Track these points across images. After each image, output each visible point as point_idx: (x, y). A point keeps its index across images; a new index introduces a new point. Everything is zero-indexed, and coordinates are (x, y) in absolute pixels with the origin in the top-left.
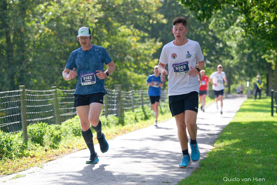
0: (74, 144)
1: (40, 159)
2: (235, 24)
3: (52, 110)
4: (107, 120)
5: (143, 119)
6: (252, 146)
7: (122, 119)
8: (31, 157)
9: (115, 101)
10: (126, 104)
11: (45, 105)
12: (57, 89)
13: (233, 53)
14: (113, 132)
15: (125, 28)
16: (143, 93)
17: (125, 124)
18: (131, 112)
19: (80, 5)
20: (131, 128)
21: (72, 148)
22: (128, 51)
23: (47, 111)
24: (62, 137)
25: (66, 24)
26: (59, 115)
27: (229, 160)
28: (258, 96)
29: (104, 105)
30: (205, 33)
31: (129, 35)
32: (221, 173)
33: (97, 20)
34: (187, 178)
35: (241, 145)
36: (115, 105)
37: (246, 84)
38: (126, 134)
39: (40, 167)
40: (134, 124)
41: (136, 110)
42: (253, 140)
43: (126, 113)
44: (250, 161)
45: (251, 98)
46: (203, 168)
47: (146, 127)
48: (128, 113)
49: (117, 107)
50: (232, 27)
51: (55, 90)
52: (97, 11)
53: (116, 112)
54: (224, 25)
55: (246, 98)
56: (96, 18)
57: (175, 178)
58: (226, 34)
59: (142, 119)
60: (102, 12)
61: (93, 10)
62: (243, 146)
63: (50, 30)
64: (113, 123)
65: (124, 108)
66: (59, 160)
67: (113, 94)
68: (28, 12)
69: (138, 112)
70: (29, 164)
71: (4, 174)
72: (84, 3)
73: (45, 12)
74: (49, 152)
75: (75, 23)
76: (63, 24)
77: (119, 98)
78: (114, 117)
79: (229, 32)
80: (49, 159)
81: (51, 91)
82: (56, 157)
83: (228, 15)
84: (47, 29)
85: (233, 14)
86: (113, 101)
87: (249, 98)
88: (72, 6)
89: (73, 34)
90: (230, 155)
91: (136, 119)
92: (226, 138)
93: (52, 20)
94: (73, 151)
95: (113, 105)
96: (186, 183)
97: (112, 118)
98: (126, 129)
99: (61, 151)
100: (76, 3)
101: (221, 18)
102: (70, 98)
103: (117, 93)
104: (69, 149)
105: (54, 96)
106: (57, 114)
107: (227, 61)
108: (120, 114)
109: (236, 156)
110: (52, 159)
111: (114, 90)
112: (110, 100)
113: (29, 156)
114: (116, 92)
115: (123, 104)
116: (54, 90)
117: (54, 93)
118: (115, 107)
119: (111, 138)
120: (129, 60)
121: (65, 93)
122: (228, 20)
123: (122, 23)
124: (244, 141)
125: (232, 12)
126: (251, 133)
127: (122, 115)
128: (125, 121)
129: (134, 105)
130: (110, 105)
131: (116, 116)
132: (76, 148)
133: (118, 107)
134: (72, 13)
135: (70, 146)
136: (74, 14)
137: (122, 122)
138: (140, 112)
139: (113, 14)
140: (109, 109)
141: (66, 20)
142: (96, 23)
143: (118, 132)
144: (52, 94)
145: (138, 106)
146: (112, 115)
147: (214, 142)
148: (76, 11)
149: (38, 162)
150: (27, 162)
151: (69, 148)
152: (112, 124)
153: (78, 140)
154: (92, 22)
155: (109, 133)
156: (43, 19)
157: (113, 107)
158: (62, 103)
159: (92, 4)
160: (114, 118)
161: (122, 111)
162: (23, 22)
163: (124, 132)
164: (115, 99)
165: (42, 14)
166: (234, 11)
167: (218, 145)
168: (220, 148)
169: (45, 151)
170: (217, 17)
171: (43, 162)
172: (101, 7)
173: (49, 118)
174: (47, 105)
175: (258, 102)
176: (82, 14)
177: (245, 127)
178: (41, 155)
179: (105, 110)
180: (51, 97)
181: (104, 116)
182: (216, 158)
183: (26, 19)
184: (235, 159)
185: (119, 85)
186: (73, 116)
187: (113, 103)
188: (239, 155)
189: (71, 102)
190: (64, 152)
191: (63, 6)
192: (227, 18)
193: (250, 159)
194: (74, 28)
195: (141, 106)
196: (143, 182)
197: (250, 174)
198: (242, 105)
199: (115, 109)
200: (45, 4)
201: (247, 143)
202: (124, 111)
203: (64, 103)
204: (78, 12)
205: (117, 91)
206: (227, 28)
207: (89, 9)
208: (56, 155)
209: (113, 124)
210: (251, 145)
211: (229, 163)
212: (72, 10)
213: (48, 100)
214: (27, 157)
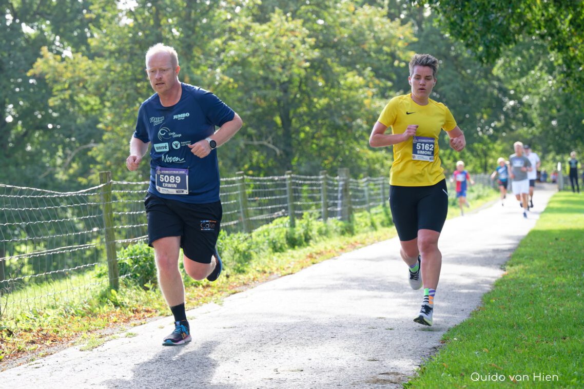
0: (273, 265)
1: (219, 291)
2: (537, 68)
3: (236, 211)
4: (326, 226)
5: (385, 223)
6: (570, 270)
7: (351, 224)
8: (203, 287)
9: (339, 195)
10: (357, 200)
11: (226, 203)
12: (245, 177)
13: (534, 115)
14: (336, 246)
15: (354, 76)
16: (385, 182)
17: (355, 232)
18: (366, 213)
19: (280, 39)
20: (365, 239)
21: (270, 273)
22: (358, 113)
23: (229, 213)
24: (254, 255)
25: (258, 69)
26: (247, 219)
27: (532, 294)
28: (576, 187)
29: (322, 202)
30: (485, 83)
31: (360, 87)
32: (519, 315)
33: (308, 64)
34: (461, 323)
35: (551, 268)
36: (339, 202)
37: (557, 167)
38: (357, 249)
39: (218, 303)
40: (370, 233)
41: (373, 211)
42: (571, 260)
43: (356, 216)
44: (568, 295)
45: (565, 190)
46: (489, 306)
47: (390, 238)
48: (360, 214)
49: (342, 205)
50: (533, 72)
51: (242, 177)
52: (308, 49)
53: (341, 213)
54: (519, 70)
55: (557, 190)
56: (307, 61)
57: (443, 323)
58: (523, 84)
59: (383, 224)
60: (317, 50)
61: (301, 47)
62: (555, 270)
63: (232, 80)
64: (336, 231)
65: (354, 207)
66: (248, 292)
67: (336, 183)
68: (197, 52)
69: (376, 214)
70: (201, 298)
71: (161, 315)
72: (287, 36)
73: (223, 50)
74: (232, 279)
75: (273, 68)
76: (253, 70)
77: (345, 190)
78: (337, 222)
79: (527, 81)
80: (233, 291)
81: (234, 179)
82: (244, 287)
83: (525, 52)
84: (226, 78)
85: (535, 50)
86: (336, 195)
87: (560, 190)
88: (267, 41)
89: (269, 86)
90: (533, 286)
91: (373, 225)
92: (526, 257)
93: (234, 63)
94: (272, 277)
95: (336, 202)
96: (461, 332)
97: (334, 223)
98: (359, 241)
99: (252, 277)
100: (274, 37)
101: (514, 57)
102: (267, 190)
103: (341, 183)
104: (265, 274)
105: (239, 188)
106: (245, 218)
107: (523, 130)
108: (347, 216)
109: (544, 286)
110: (237, 289)
111: (338, 178)
112: (331, 194)
113: (201, 286)
114: (340, 181)
115: (353, 200)
116: (240, 178)
117: (240, 182)
118: (339, 205)
119: (334, 256)
120: (360, 127)
121: (258, 183)
122: (525, 61)
123: (350, 69)
124: (557, 261)
125: (532, 47)
126: (568, 248)
127: (351, 218)
128: (355, 227)
129: (370, 202)
130: (332, 202)
131: (341, 220)
132: (276, 273)
133: (345, 206)
134: (267, 52)
135: (266, 269)
136: (271, 53)
137: (349, 230)
138: (381, 213)
139: (333, 51)
140: (329, 209)
141: (258, 64)
142: (305, 69)
143: (345, 247)
144: (236, 185)
145: (377, 204)
146: (334, 218)
147: (506, 264)
148: (273, 49)
149: (216, 295)
150: (196, 294)
151: (265, 272)
152: (334, 232)
153: (280, 260)
154: (299, 67)
155: (329, 248)
156: (221, 62)
157: (335, 205)
158: (252, 199)
159: (300, 37)
160: (337, 224)
161: (351, 211)
162: (188, 68)
163: (354, 246)
164: (339, 191)
165: (218, 54)
166: (536, 45)
167: (513, 268)
168: (516, 273)
169: (225, 277)
170: (508, 56)
171: (223, 295)
172: (315, 42)
173: (232, 223)
174: (229, 202)
175: (576, 196)
176: (284, 53)
177: (557, 239)
178: (220, 285)
179: (322, 210)
180: (236, 189)
181: (322, 219)
182: (510, 290)
183: (192, 62)
184: (542, 291)
185: (345, 169)
186: (271, 220)
187: (336, 198)
188: (549, 286)
189: (267, 198)
190: (256, 279)
191: (253, 41)
192: (523, 57)
193: (568, 293)
194: (271, 76)
195: (381, 204)
196: (389, 329)
197: (569, 317)
198: (550, 202)
199: (339, 209)
200: (224, 39)
201: (561, 265)
202: (353, 212)
203: (256, 198)
204: (278, 50)
205: (342, 178)
206: (523, 73)
207: (294, 46)
208: (245, 284)
209: (336, 234)
210: (568, 269)
211: (533, 298)
212: (267, 48)
213: (230, 195)
214: (197, 287)
